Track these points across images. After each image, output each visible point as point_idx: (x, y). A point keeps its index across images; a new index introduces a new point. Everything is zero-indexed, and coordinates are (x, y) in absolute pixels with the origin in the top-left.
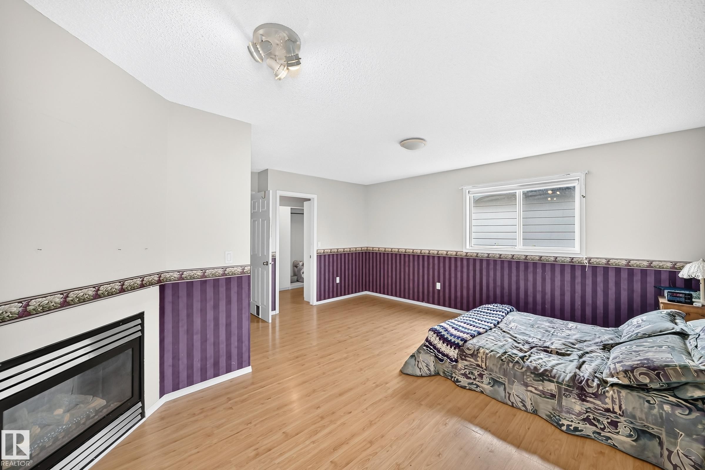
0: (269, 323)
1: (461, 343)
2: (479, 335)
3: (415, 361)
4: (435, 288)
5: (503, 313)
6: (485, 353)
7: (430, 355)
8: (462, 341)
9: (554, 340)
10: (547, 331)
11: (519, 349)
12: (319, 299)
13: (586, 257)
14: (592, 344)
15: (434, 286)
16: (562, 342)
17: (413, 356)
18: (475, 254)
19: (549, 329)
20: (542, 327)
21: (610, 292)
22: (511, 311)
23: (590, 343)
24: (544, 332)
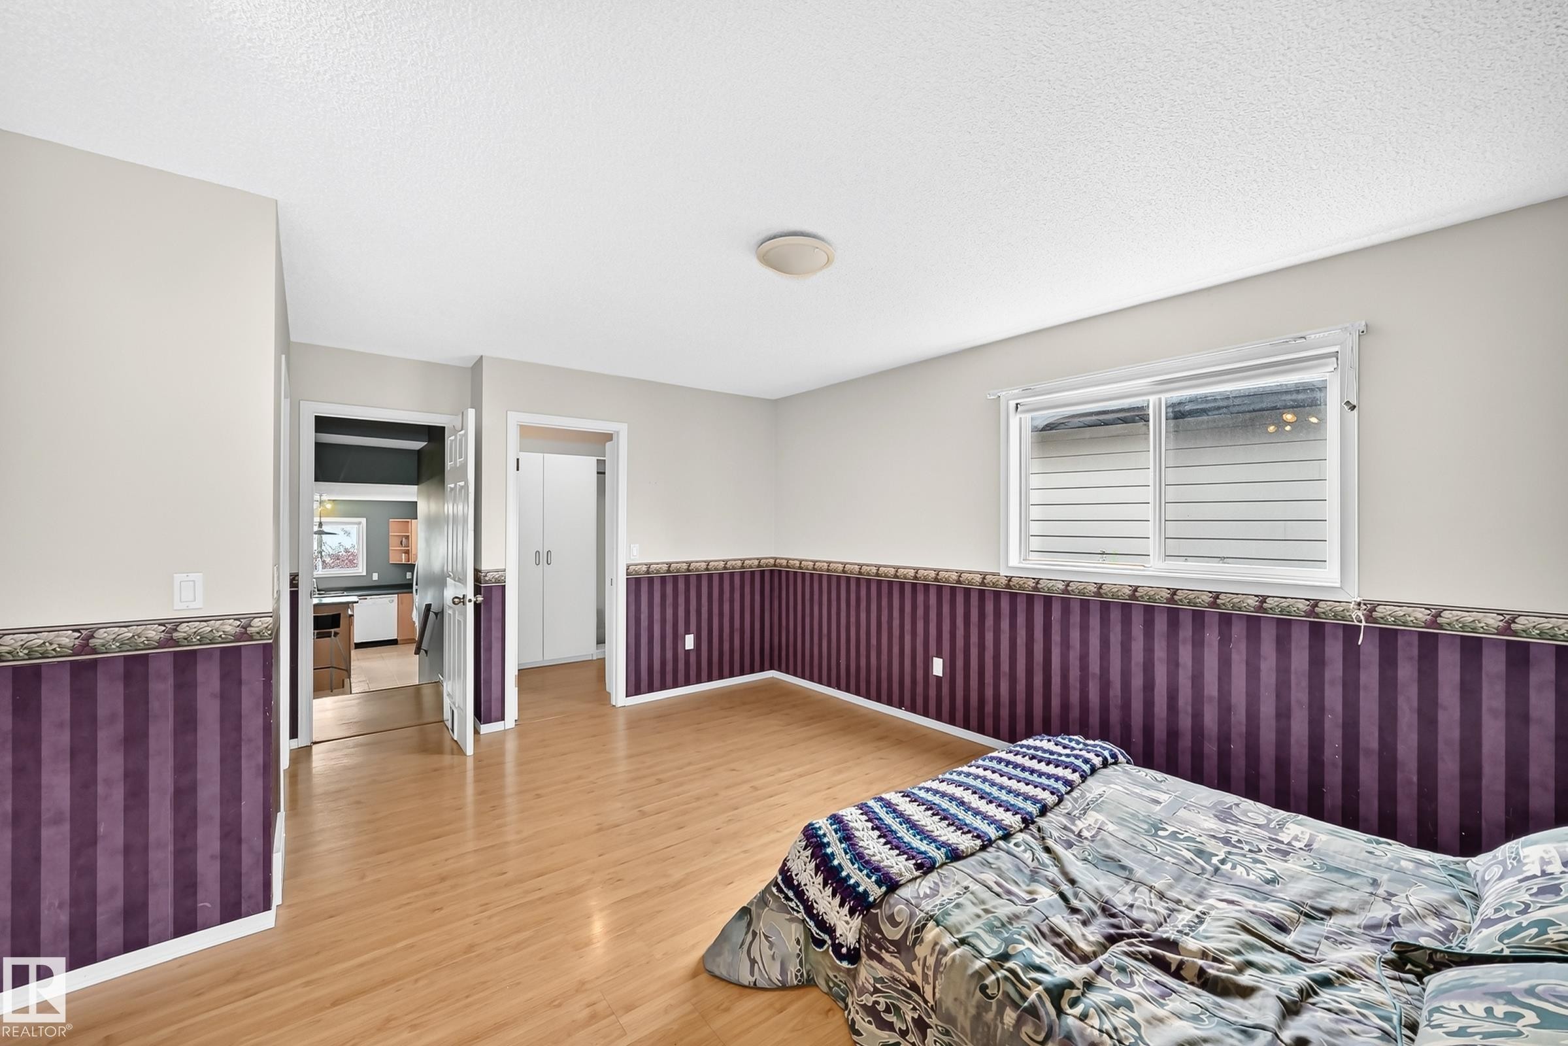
0: (466, 755)
1: (875, 892)
2: (951, 862)
3: (747, 933)
4: (930, 672)
5: (1074, 771)
6: (938, 948)
7: (788, 916)
8: (880, 887)
9: (1211, 901)
10: (1200, 853)
11: (1060, 941)
12: (634, 688)
13: (1358, 600)
14: (1355, 930)
15: (928, 666)
16: (1238, 915)
17: (745, 911)
18: (1031, 583)
19: (1211, 846)
20: (1186, 835)
21: (1442, 717)
22: (1105, 764)
23: (1348, 922)
24: (1189, 855)
